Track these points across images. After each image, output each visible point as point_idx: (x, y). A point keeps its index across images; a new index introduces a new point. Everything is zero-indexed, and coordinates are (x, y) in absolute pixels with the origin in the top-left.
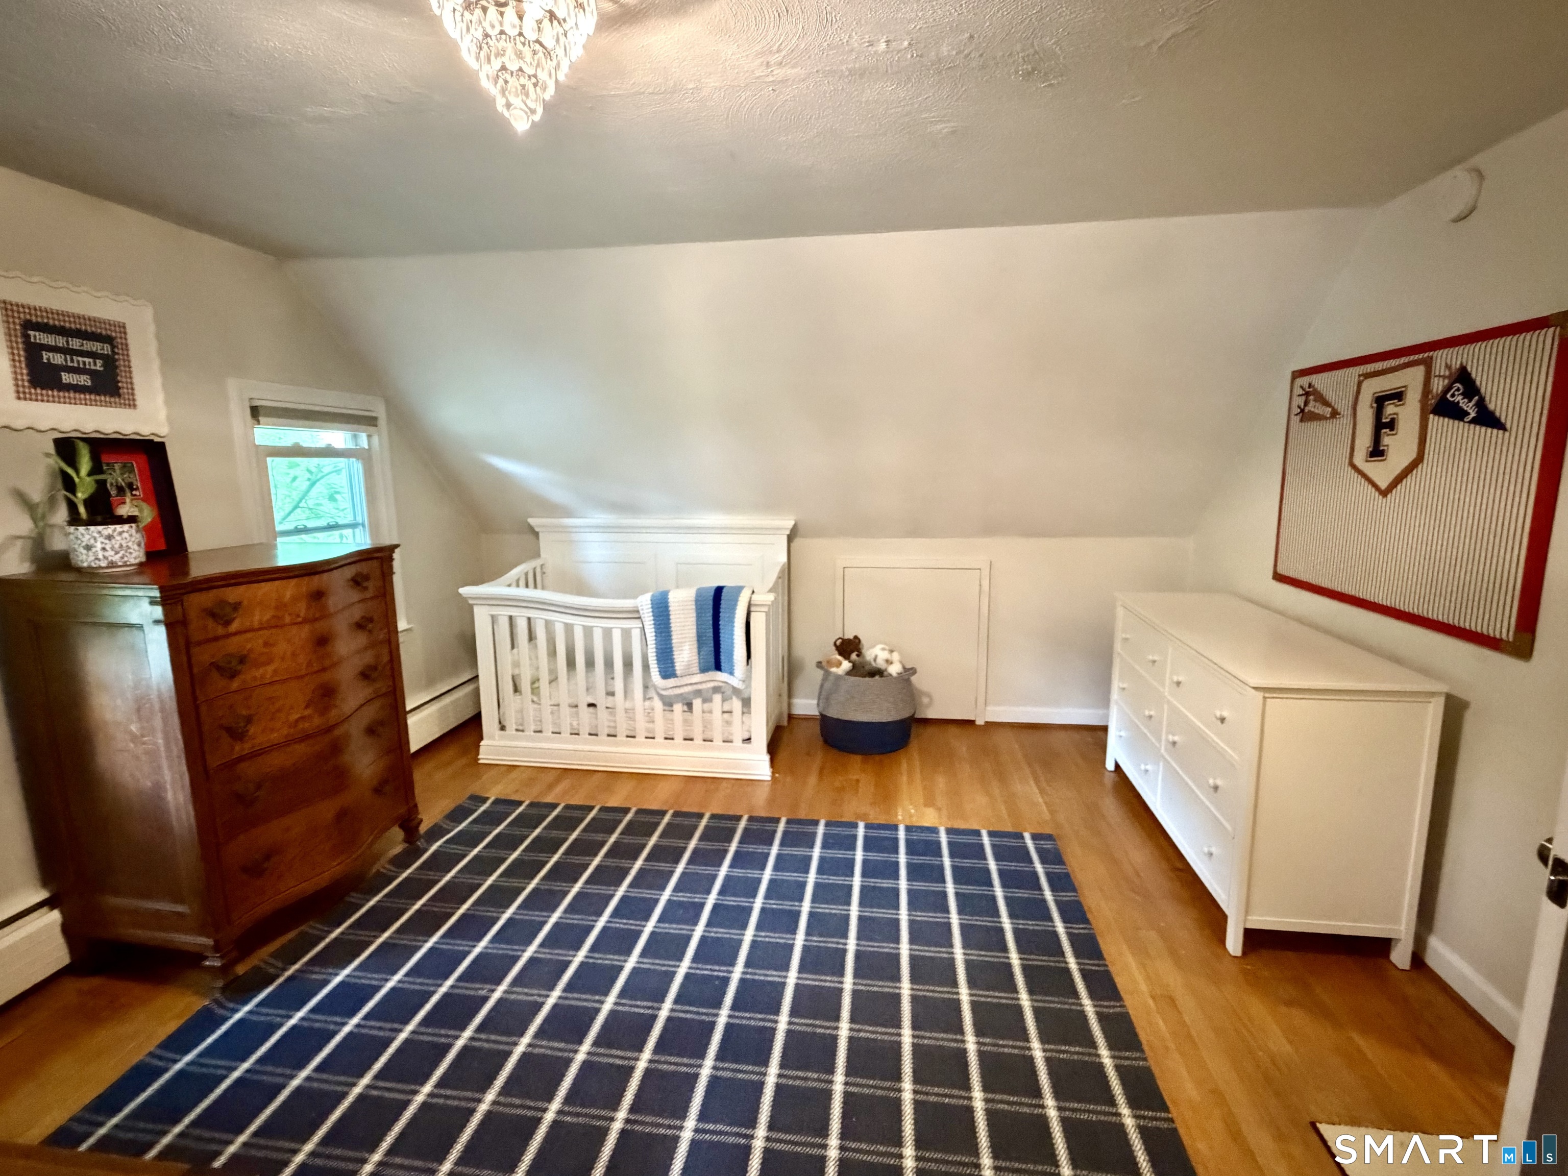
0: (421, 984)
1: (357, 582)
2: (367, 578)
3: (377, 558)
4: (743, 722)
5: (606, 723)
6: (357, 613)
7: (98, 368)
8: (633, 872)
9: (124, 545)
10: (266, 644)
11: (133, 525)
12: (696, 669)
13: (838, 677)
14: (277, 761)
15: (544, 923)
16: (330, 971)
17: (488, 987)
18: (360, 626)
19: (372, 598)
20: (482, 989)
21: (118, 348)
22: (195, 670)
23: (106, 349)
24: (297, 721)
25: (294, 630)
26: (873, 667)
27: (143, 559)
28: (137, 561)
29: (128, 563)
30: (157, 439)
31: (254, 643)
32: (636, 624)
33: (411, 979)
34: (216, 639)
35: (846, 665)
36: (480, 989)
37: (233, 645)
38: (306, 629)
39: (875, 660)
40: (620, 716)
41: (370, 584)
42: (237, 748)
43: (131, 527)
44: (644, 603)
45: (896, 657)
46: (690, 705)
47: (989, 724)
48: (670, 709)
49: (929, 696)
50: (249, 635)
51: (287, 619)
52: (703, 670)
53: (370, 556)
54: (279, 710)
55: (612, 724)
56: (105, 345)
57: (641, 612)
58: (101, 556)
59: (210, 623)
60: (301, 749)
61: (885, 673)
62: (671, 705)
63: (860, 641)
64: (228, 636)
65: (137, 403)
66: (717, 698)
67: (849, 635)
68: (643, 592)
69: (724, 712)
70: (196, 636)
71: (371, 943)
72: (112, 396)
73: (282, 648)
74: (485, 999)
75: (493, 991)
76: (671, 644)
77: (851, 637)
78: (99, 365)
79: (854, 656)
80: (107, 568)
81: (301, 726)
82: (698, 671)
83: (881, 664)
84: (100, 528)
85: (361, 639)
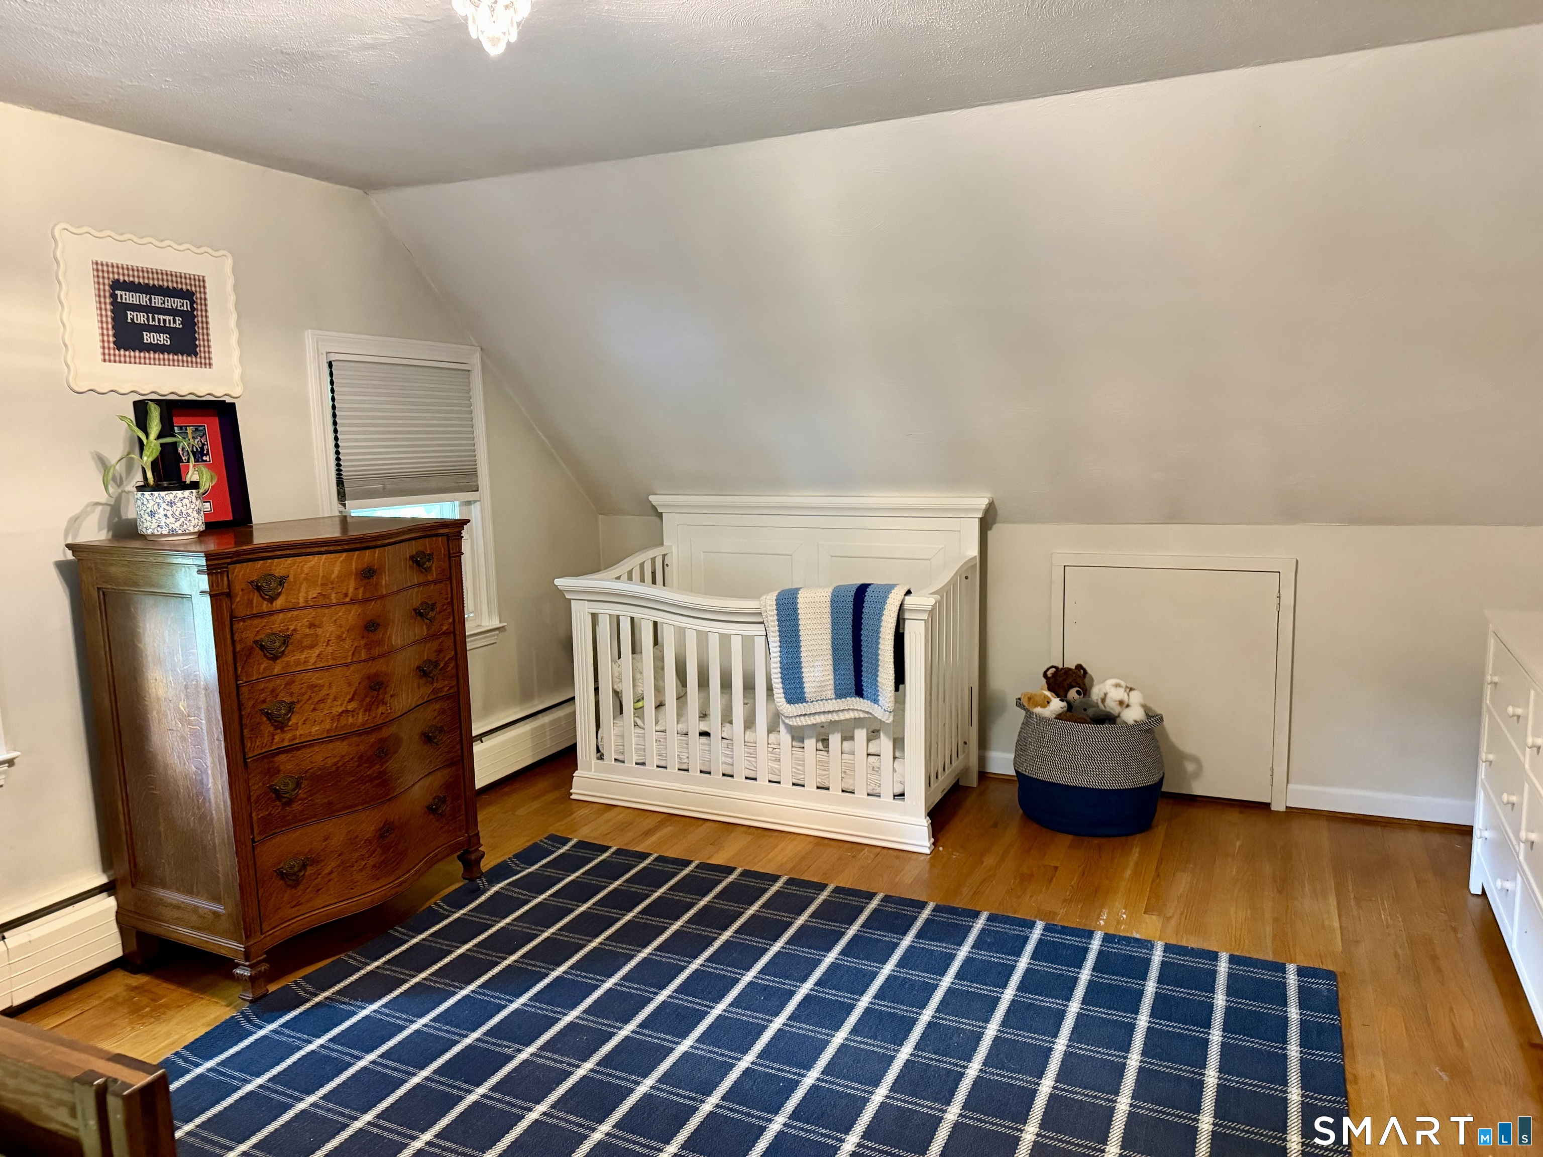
0: (448, 1032)
1: (418, 562)
2: (430, 557)
3: (442, 535)
4: (894, 770)
5: (723, 759)
6: (415, 598)
7: (178, 326)
8: (717, 944)
9: (185, 512)
10: (312, 625)
11: (194, 491)
12: (830, 693)
13: (1043, 720)
14: (318, 758)
15: (596, 987)
16: (359, 1004)
17: (517, 1046)
18: (419, 613)
19: (435, 582)
20: (510, 1048)
21: (197, 304)
22: (238, 648)
23: (186, 305)
24: (340, 714)
25: (341, 611)
26: (1102, 711)
27: (202, 528)
28: (196, 530)
29: (187, 531)
30: (228, 400)
31: (300, 623)
32: (758, 630)
33: (437, 1025)
34: (261, 615)
35: (1056, 705)
36: (506, 1047)
37: (278, 623)
38: (355, 610)
39: (1103, 700)
40: (740, 751)
41: (434, 565)
42: (277, 738)
43: (192, 492)
44: (769, 604)
45: (1136, 698)
46: (825, 741)
47: (1291, 812)
48: (801, 745)
49: (1197, 761)
50: (296, 613)
51: (334, 598)
52: (839, 695)
53: (434, 532)
54: (322, 701)
55: (729, 761)
56: (185, 301)
57: (764, 614)
58: (162, 524)
59: (256, 598)
60: (342, 748)
61: (1118, 720)
62: (802, 740)
63: (1085, 672)
64: (272, 613)
65: (213, 362)
66: (861, 735)
67: (1071, 664)
68: (768, 592)
69: (868, 755)
70: (241, 612)
71: (405, 981)
72: (189, 355)
73: (329, 629)
74: (510, 1058)
75: (519, 1051)
76: (799, 657)
77: (1072, 666)
78: (178, 322)
79: (1072, 694)
80: (168, 535)
81: (343, 721)
82: (833, 696)
83: (1111, 706)
84: (163, 493)
85: (420, 630)
